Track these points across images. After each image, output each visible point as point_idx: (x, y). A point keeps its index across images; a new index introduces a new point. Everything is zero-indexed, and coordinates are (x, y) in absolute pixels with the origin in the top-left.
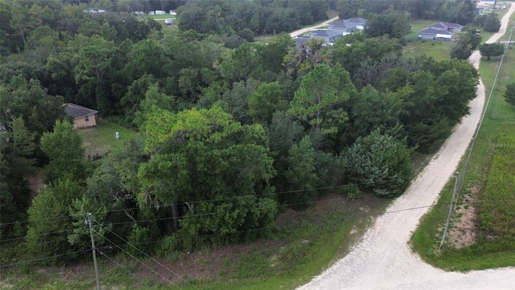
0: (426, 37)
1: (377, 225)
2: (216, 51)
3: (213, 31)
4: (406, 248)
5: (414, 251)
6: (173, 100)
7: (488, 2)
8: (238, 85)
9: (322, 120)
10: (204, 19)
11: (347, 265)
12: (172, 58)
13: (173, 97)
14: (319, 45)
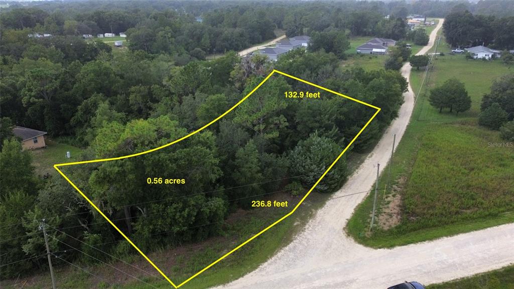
0: (363, 52)
1: (318, 216)
2: (166, 70)
3: (164, 52)
4: (342, 233)
5: (349, 235)
6: (125, 116)
7: (420, 19)
8: (187, 99)
9: (264, 126)
10: (155, 41)
11: (290, 252)
12: (122, 77)
13: (124, 114)
14: (262, 61)
